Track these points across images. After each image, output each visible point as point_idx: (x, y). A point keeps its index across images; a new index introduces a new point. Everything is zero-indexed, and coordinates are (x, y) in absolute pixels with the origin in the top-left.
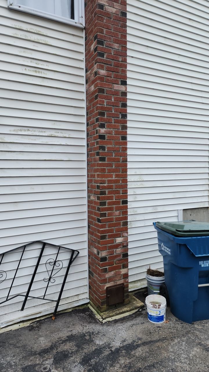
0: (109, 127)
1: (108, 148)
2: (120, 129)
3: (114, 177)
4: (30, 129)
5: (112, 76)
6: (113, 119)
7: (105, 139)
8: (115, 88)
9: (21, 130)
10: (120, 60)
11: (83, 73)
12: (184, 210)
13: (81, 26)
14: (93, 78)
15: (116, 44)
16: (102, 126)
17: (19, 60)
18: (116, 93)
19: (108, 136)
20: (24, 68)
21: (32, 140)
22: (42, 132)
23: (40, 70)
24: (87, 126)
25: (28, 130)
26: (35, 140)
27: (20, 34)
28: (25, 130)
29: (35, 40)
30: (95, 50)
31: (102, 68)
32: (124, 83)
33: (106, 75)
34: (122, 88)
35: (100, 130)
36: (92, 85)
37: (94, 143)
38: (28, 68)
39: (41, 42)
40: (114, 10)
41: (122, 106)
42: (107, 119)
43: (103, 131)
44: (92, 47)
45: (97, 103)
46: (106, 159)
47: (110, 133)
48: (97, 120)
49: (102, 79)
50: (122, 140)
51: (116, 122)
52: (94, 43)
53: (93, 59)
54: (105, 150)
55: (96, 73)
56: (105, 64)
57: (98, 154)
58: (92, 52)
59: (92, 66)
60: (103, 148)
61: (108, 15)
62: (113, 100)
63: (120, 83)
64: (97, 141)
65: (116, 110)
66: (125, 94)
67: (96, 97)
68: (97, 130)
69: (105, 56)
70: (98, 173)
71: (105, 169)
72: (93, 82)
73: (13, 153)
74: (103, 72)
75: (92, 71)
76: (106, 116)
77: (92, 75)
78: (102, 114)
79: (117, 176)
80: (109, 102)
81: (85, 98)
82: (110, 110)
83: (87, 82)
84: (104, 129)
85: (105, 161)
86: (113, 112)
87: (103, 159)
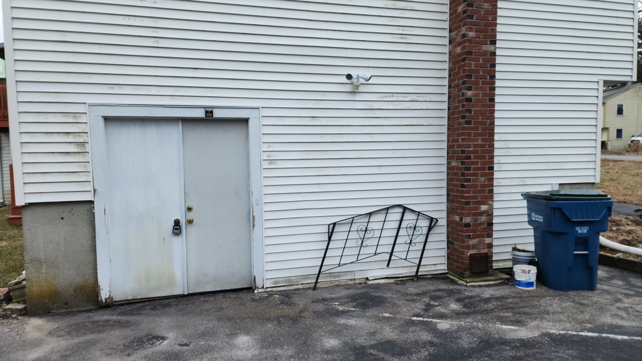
0: (476, 89)
1: (475, 111)
2: (488, 90)
3: (480, 141)
4: (394, 95)
5: (481, 37)
6: (480, 80)
7: (471, 102)
8: (483, 49)
9: (386, 97)
10: (490, 19)
12: (560, 184)
14: (459, 39)
15: (486, 4)
16: (469, 89)
17: (388, 30)
18: (485, 53)
19: (475, 99)
20: (391, 36)
21: (396, 105)
22: (404, 97)
23: (406, 36)
26: (398, 105)
28: (390, 96)
29: (403, 8)
30: (464, 12)
31: (471, 30)
32: (494, 42)
33: (474, 37)
34: (491, 48)
35: (466, 93)
36: (458, 46)
37: (459, 106)
38: (395, 36)
39: (407, 8)
41: (490, 67)
42: (475, 81)
43: (469, 93)
44: (460, 9)
45: (464, 66)
46: (472, 122)
47: (477, 95)
48: (464, 83)
49: (470, 41)
50: (489, 102)
51: (484, 83)
52: (463, 5)
53: (461, 20)
54: (471, 113)
55: (464, 36)
56: (474, 25)
57: (463, 117)
58: (460, 14)
59: (459, 27)
60: (470, 111)
62: (481, 61)
63: (489, 43)
64: (463, 105)
65: (484, 72)
66: (494, 54)
67: (464, 60)
68: (463, 94)
69: (474, 18)
70: (463, 137)
71: (471, 133)
72: (459, 44)
74: (471, 34)
75: (460, 31)
76: (473, 78)
77: (459, 37)
78: (470, 77)
79: (483, 140)
80: (477, 64)
81: (447, 59)
82: (478, 71)
83: (450, 43)
84: (471, 92)
85: (471, 125)
86: (481, 74)
87: (469, 123)
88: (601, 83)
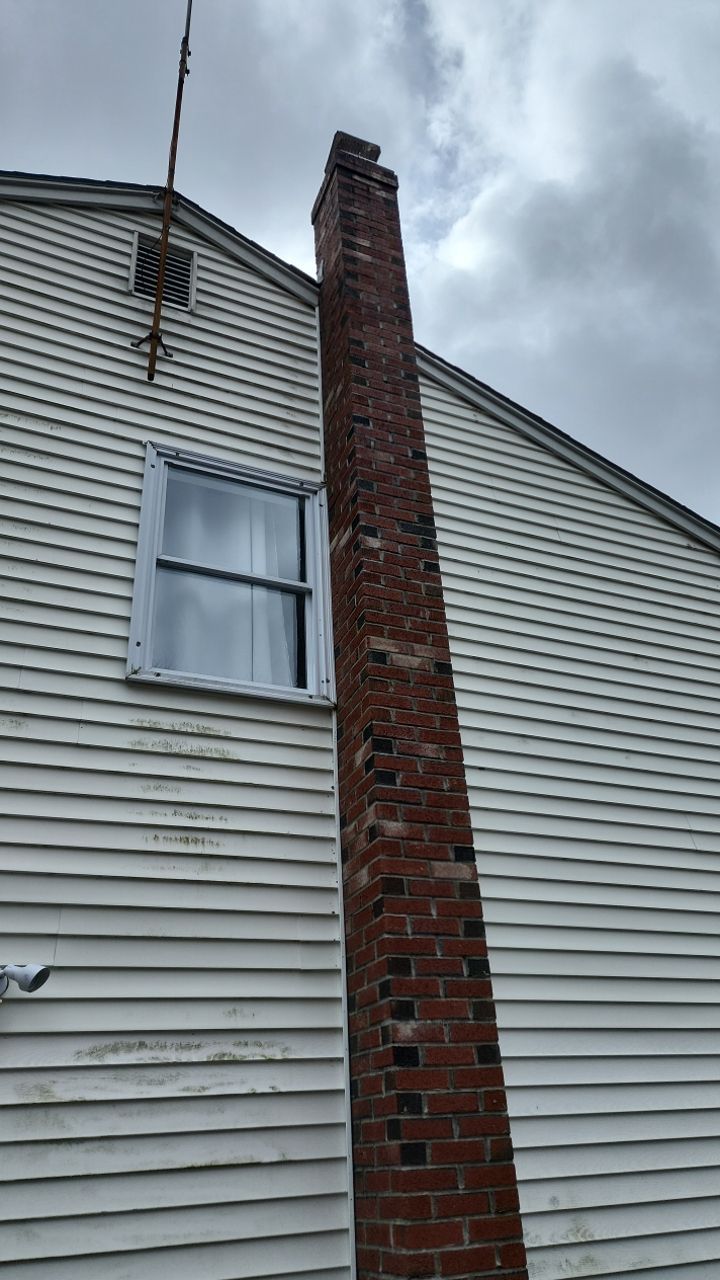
0: (429, 1012)
1: (433, 1099)
2: (471, 1016)
3: (466, 1236)
4: (148, 1040)
5: (426, 836)
6: (440, 981)
7: (416, 1064)
8: (436, 875)
9: (115, 1050)
10: (445, 787)
11: (333, 831)
13: (325, 703)
14: (363, 844)
15: (430, 745)
16: (404, 1012)
17: (141, 814)
18: (443, 887)
19: (429, 1050)
20: (151, 833)
21: (150, 1083)
22: (188, 1047)
23: (200, 836)
24: (349, 1010)
25: (142, 1045)
26: (161, 1083)
27: (151, 742)
28: (129, 1048)
29: (193, 753)
30: (369, 764)
31: (391, 814)
32: (467, 855)
33: (405, 834)
34: (462, 871)
35: (396, 1030)
36: (362, 867)
37: (378, 1078)
38: (161, 834)
39: (208, 755)
40: (415, 662)
41: (467, 934)
42: (420, 982)
43: (407, 1029)
44: (359, 758)
45: (380, 928)
46: (428, 1151)
47: (434, 1036)
48: (385, 990)
49: (392, 847)
50: (480, 1062)
51: (453, 990)
52: (364, 748)
53: (363, 790)
54: (420, 1112)
55: (373, 832)
56: (400, 802)
57: (394, 1129)
58: (360, 771)
59: (361, 809)
60: (411, 1103)
61: (400, 674)
62: (434, 912)
63: (452, 855)
64: (388, 1074)
65: (448, 950)
66: (471, 890)
67: (378, 908)
68: (385, 1029)
69: (398, 781)
70: (399, 1222)
71: (425, 1200)
72: (365, 858)
73: (75, 1148)
74: (394, 827)
75: (361, 823)
76: (413, 972)
77: (362, 836)
78: (401, 967)
79: (478, 1232)
80: (421, 922)
81: (338, 909)
82: (426, 948)
83: (344, 858)
84: (413, 1024)
85: (424, 1162)
87: (412, 1154)
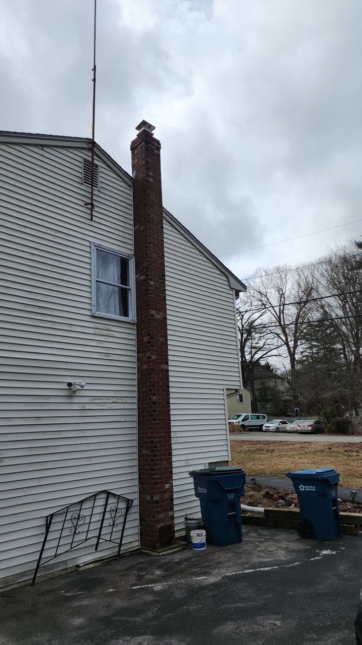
0: (158, 395)
1: (158, 411)
2: (165, 396)
3: (162, 433)
5: (160, 359)
6: (161, 389)
7: (156, 404)
8: (161, 368)
9: (95, 400)
10: (164, 348)
12: (209, 463)
13: (134, 322)
14: (145, 359)
15: (161, 338)
16: (154, 395)
18: (162, 370)
19: (158, 402)
20: (99, 354)
21: (102, 406)
22: (108, 400)
23: (109, 355)
25: (100, 399)
26: (104, 406)
28: (98, 399)
30: (149, 342)
32: (167, 363)
33: (156, 359)
34: (166, 367)
35: (152, 398)
37: (147, 407)
38: (102, 354)
40: (160, 317)
42: (157, 389)
43: (155, 398)
44: (145, 339)
45: (150, 378)
46: (157, 419)
47: (159, 399)
48: (150, 390)
49: (153, 362)
51: (163, 391)
52: (147, 338)
54: (156, 413)
55: (149, 358)
56: (155, 351)
57: (151, 415)
59: (145, 351)
60: (155, 411)
61: (156, 320)
62: (160, 375)
63: (164, 363)
64: (150, 406)
65: (162, 383)
66: (168, 371)
67: (149, 374)
68: (150, 398)
69: (155, 347)
70: (151, 431)
71: (156, 427)
72: (146, 363)
73: (90, 417)
74: (154, 357)
75: (145, 355)
76: (156, 387)
78: (154, 386)
79: (164, 432)
80: (158, 377)
82: (159, 382)
84: (156, 397)
87: (155, 420)
88: (225, 390)
